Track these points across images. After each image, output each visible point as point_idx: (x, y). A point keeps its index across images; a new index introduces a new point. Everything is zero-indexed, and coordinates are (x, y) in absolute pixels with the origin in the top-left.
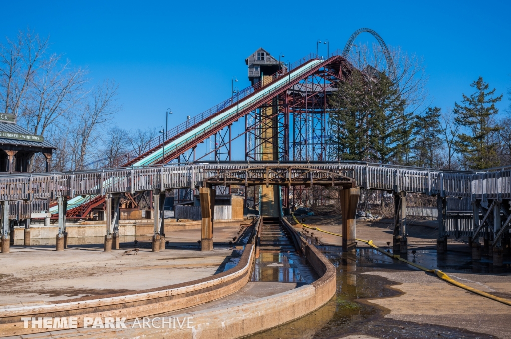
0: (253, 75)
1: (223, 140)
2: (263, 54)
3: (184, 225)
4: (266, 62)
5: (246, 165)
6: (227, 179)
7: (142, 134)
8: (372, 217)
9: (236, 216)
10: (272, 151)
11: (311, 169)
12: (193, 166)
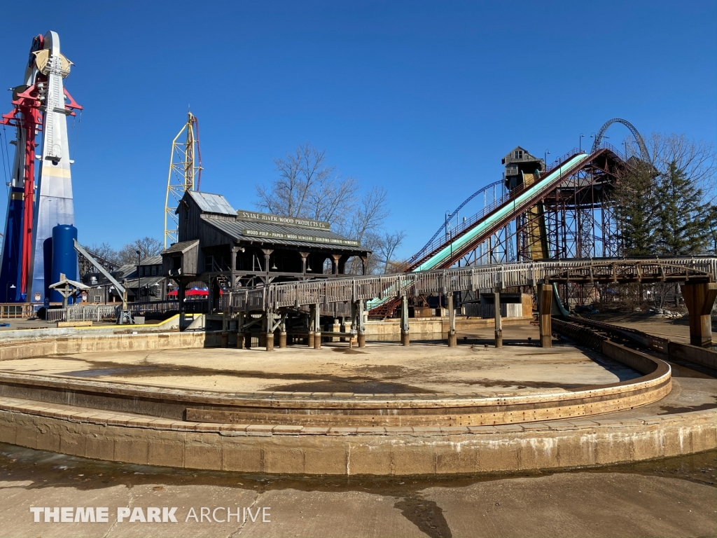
0: (511, 174)
1: (499, 240)
2: (521, 153)
3: (486, 323)
4: (524, 160)
5: (589, 262)
6: (570, 276)
7: (390, 237)
8: (670, 314)
9: (526, 314)
10: (540, 249)
11: (662, 264)
12: (534, 265)
